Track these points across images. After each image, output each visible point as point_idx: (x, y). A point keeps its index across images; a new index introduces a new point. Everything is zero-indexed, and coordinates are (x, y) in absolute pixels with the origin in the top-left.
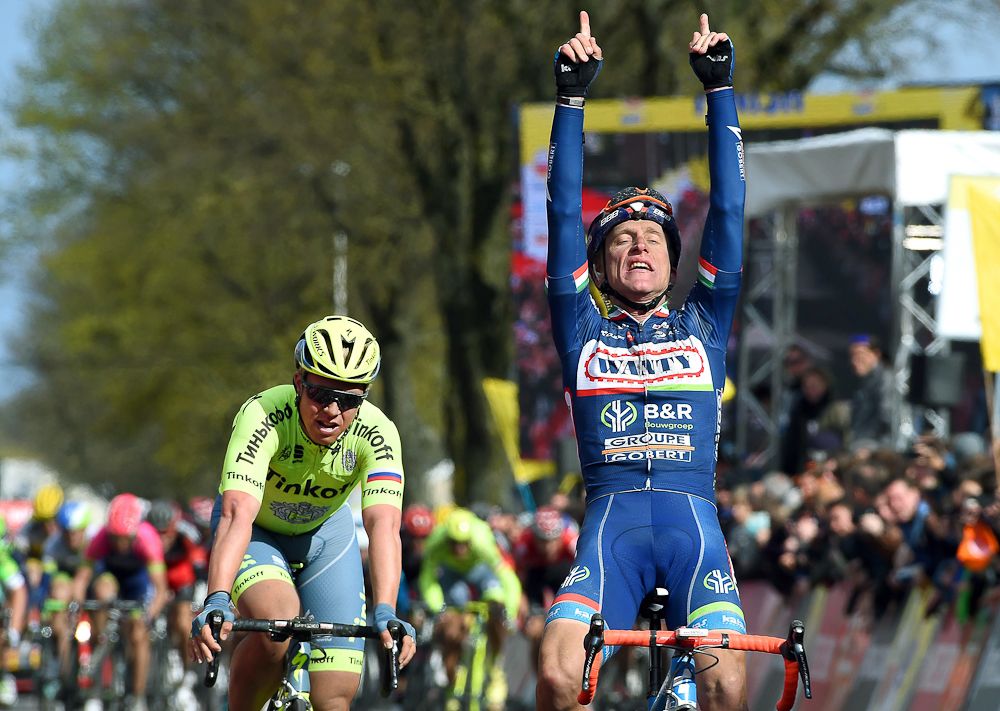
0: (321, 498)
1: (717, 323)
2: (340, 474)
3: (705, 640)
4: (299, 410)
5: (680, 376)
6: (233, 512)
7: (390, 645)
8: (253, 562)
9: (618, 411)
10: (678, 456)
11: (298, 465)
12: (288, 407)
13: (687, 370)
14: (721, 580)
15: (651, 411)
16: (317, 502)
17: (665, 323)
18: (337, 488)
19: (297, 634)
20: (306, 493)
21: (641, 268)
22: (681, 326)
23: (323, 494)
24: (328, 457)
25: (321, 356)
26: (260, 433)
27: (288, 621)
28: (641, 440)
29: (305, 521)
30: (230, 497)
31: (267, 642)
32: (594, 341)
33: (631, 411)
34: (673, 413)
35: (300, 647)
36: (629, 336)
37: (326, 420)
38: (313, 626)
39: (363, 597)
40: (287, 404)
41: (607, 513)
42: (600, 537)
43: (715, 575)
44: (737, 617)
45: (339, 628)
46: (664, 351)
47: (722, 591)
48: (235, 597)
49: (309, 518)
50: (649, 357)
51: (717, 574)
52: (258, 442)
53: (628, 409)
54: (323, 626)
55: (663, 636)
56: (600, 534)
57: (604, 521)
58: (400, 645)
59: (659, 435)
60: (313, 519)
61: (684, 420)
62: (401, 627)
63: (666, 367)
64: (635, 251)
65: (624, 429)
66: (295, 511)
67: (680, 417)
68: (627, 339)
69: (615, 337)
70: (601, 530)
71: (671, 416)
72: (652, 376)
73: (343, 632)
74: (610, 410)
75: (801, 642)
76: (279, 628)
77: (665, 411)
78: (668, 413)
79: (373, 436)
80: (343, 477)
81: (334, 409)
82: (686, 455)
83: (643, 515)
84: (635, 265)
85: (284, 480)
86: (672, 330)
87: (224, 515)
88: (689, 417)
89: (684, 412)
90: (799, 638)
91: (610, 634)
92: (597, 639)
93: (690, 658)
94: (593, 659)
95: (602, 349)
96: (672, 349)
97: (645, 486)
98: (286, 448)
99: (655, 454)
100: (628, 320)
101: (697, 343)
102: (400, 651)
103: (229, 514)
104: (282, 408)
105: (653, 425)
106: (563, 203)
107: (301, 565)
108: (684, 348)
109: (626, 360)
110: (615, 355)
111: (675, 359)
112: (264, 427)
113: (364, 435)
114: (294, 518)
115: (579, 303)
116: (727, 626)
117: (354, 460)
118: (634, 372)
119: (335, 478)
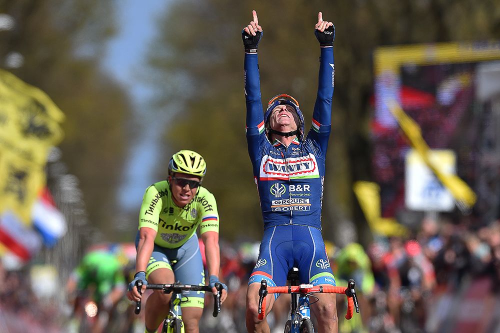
0: (183, 231)
1: (321, 147)
2: (190, 220)
3: (312, 289)
4: (171, 191)
5: (305, 172)
6: (146, 237)
7: (216, 293)
8: (154, 260)
9: (278, 188)
10: (304, 208)
11: (171, 216)
12: (166, 191)
13: (308, 170)
14: (324, 263)
15: (292, 188)
16: (181, 233)
17: (298, 148)
18: (189, 226)
19: (176, 290)
20: (176, 229)
22: (306, 149)
23: (184, 229)
24: (185, 213)
25: (181, 164)
26: (155, 201)
28: (288, 202)
29: (176, 242)
30: (143, 230)
32: (266, 156)
34: (302, 188)
35: (176, 296)
36: (282, 154)
37: (184, 193)
38: (182, 286)
39: (203, 274)
40: (166, 189)
41: (273, 234)
42: (270, 246)
44: (331, 278)
45: (194, 287)
46: (298, 161)
47: (324, 268)
49: (178, 240)
50: (291, 164)
51: (322, 261)
52: (154, 205)
53: (282, 187)
54: (187, 286)
55: (294, 288)
56: (270, 244)
57: (272, 238)
58: (221, 293)
59: (296, 199)
60: (180, 240)
61: (307, 192)
63: (299, 168)
65: (280, 197)
66: (172, 237)
67: (305, 190)
69: (276, 154)
70: (270, 242)
71: (301, 190)
72: (292, 172)
73: (195, 288)
74: (274, 188)
76: (167, 288)
77: (298, 188)
79: (203, 201)
80: (192, 221)
81: (187, 187)
82: (307, 208)
83: (288, 236)
84: (282, 116)
85: (165, 223)
86: (302, 151)
87: (141, 238)
88: (309, 190)
89: (307, 188)
90: (353, 287)
91: (270, 289)
92: (264, 291)
93: (306, 297)
94: (262, 300)
95: (270, 159)
96: (302, 160)
97: (289, 222)
98: (166, 208)
99: (294, 208)
100: (281, 146)
101: (312, 156)
102: (221, 296)
103: (143, 237)
104: (164, 191)
105: (293, 195)
106: (253, 96)
107: (175, 261)
108: (307, 159)
109: (281, 165)
110: (276, 162)
111: (303, 164)
112: (156, 198)
113: (199, 202)
114: (171, 241)
115: (261, 138)
116: (327, 282)
117: (196, 213)
118: (284, 171)
119: (188, 221)
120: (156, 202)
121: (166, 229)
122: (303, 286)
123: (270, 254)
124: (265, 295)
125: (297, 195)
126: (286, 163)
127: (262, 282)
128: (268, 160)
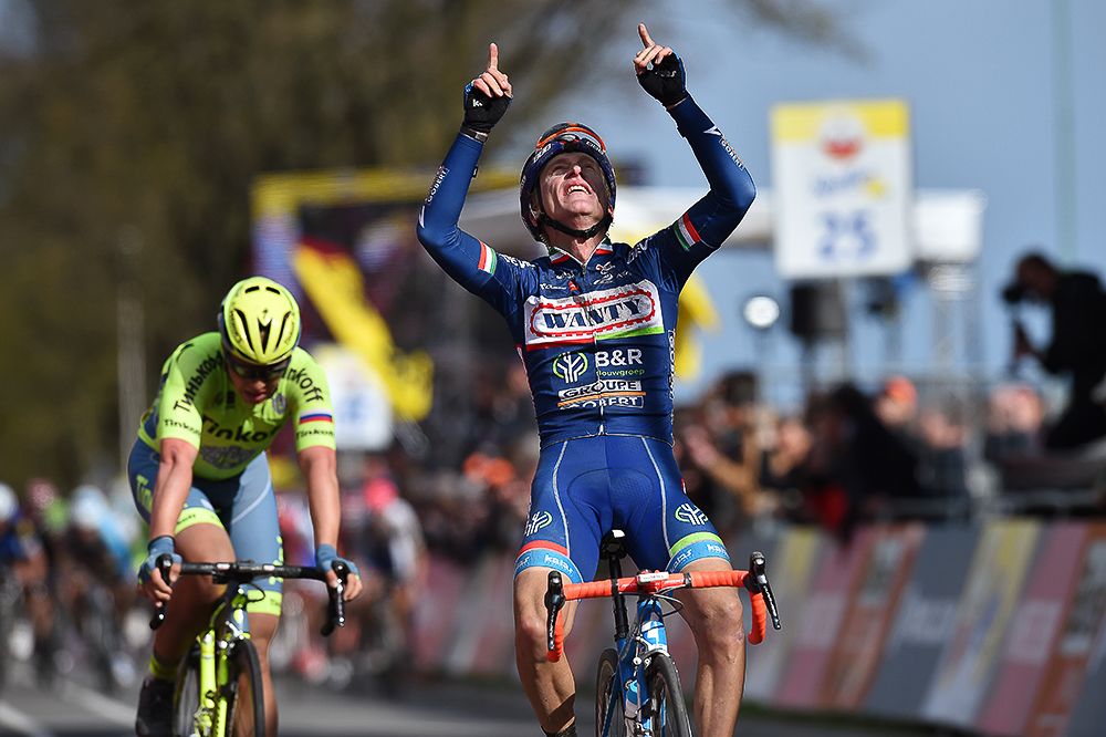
3: (667, 582)
5: (629, 323)
6: (174, 459)
7: (335, 585)
9: (569, 362)
10: (630, 402)
11: (231, 411)
12: (219, 356)
13: (636, 316)
14: (694, 513)
15: (601, 359)
16: (248, 445)
18: (268, 431)
19: (236, 577)
20: (237, 439)
21: (578, 191)
23: (254, 438)
26: (195, 380)
28: (593, 389)
29: (233, 465)
30: (170, 444)
33: (582, 361)
34: (624, 359)
35: (239, 588)
36: (572, 286)
38: (257, 567)
40: (219, 353)
41: (560, 459)
42: (555, 482)
43: (685, 508)
45: (280, 569)
46: (612, 298)
47: (698, 523)
49: (236, 460)
50: (596, 307)
51: (687, 507)
52: (194, 391)
53: (579, 358)
54: (266, 568)
55: (624, 583)
56: (555, 479)
57: (557, 466)
59: (611, 381)
60: (241, 462)
61: (636, 366)
62: (345, 567)
63: (615, 315)
64: (571, 176)
65: (576, 380)
66: (225, 454)
67: (631, 363)
68: (571, 288)
69: (555, 288)
70: (557, 473)
71: (622, 362)
72: (600, 326)
73: (284, 573)
74: (561, 362)
75: (763, 573)
76: (221, 571)
77: (616, 357)
78: (618, 360)
79: (302, 378)
80: (275, 420)
82: (638, 402)
83: (598, 458)
84: (572, 188)
85: (216, 425)
87: (164, 461)
88: (640, 362)
89: (635, 357)
90: (761, 569)
91: (570, 589)
92: (557, 597)
94: (555, 619)
95: (545, 304)
96: (620, 295)
97: (598, 430)
98: (218, 395)
99: (607, 402)
102: (344, 590)
103: (170, 460)
104: (214, 357)
105: (604, 374)
109: (572, 312)
110: (560, 308)
111: (623, 305)
112: (198, 375)
113: (293, 379)
114: (223, 462)
116: (714, 554)
117: (284, 403)
118: (581, 323)
119: (266, 421)
120: (200, 384)
121: (216, 438)
122: (646, 577)
123: (558, 498)
124: (559, 605)
125: (612, 374)
126: (583, 304)
127: (551, 576)
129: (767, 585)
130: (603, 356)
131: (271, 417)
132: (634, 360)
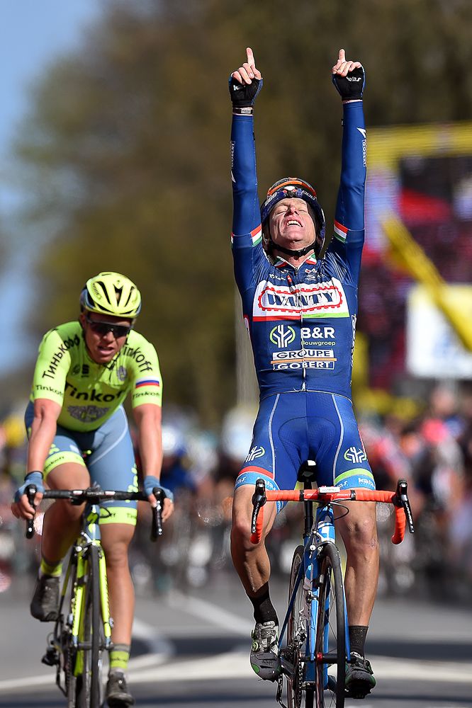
0: (103, 402)
1: (350, 268)
3: (338, 495)
4: (85, 340)
5: (326, 307)
6: (43, 414)
7: (155, 505)
8: (57, 450)
9: (282, 333)
10: (325, 365)
11: (86, 379)
12: (77, 338)
13: (330, 303)
14: (356, 454)
15: (305, 333)
16: (101, 405)
17: (314, 269)
18: (114, 394)
19: (90, 499)
20: (92, 399)
21: (294, 224)
22: (326, 272)
23: (105, 399)
24: (107, 372)
25: (99, 299)
26: (58, 356)
27: (83, 491)
28: (298, 354)
29: (93, 420)
30: (40, 403)
31: (68, 506)
32: (264, 282)
33: (291, 333)
34: (321, 334)
35: (92, 508)
36: (289, 278)
37: (105, 344)
38: (100, 493)
39: (135, 471)
40: (76, 335)
41: (274, 408)
42: (270, 425)
43: (352, 451)
44: (367, 478)
45: (120, 494)
46: (314, 289)
47: (358, 462)
48: (45, 475)
49: (95, 416)
50: (303, 294)
51: (353, 450)
52: (57, 363)
53: (289, 331)
54: (108, 493)
55: (309, 493)
56: (270, 423)
57: (272, 413)
58: (162, 504)
59: (311, 351)
60: (98, 417)
61: (329, 339)
62: (163, 492)
63: (316, 301)
64: (289, 213)
65: (286, 346)
66: (86, 412)
67: (326, 337)
68: (288, 280)
69: (279, 279)
70: (271, 420)
71: (320, 336)
72: (306, 307)
73: (122, 496)
74: (276, 332)
75: (405, 493)
76: (77, 496)
77: (316, 332)
78: (317, 334)
79: (137, 355)
80: (118, 385)
81: (110, 336)
82: (331, 365)
83: (300, 409)
84: (290, 222)
85: (75, 389)
86: (320, 274)
87: (36, 416)
88: (333, 337)
89: (329, 333)
90: (404, 491)
91: (271, 494)
92: (261, 497)
93: (329, 507)
94: (258, 511)
95: (270, 287)
96: (320, 288)
97: (301, 388)
98: (76, 366)
99: (308, 364)
100: (288, 267)
101: (337, 283)
102: (162, 509)
103: (40, 415)
104: (72, 338)
105: (307, 343)
106: (244, 183)
107: (89, 452)
108: (329, 287)
109: (287, 296)
110: (279, 292)
111: (322, 295)
112: (60, 351)
113: (131, 355)
114: (85, 418)
115: (255, 253)
116: (362, 485)
117: (125, 373)
118: (292, 304)
119: (113, 387)
120: (61, 358)
121: (77, 400)
122: (323, 490)
123: (271, 438)
124: (262, 503)
125: (312, 345)
126: (295, 292)
127: (258, 483)
128: (267, 288)
129: (408, 502)
130: (306, 331)
131: (116, 384)
132: (328, 335)
